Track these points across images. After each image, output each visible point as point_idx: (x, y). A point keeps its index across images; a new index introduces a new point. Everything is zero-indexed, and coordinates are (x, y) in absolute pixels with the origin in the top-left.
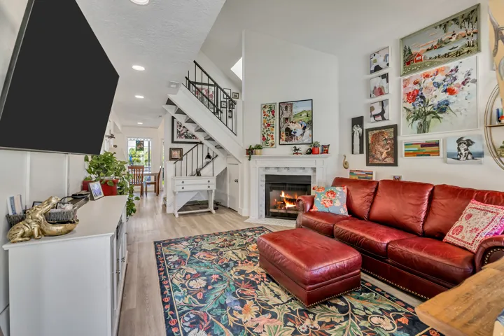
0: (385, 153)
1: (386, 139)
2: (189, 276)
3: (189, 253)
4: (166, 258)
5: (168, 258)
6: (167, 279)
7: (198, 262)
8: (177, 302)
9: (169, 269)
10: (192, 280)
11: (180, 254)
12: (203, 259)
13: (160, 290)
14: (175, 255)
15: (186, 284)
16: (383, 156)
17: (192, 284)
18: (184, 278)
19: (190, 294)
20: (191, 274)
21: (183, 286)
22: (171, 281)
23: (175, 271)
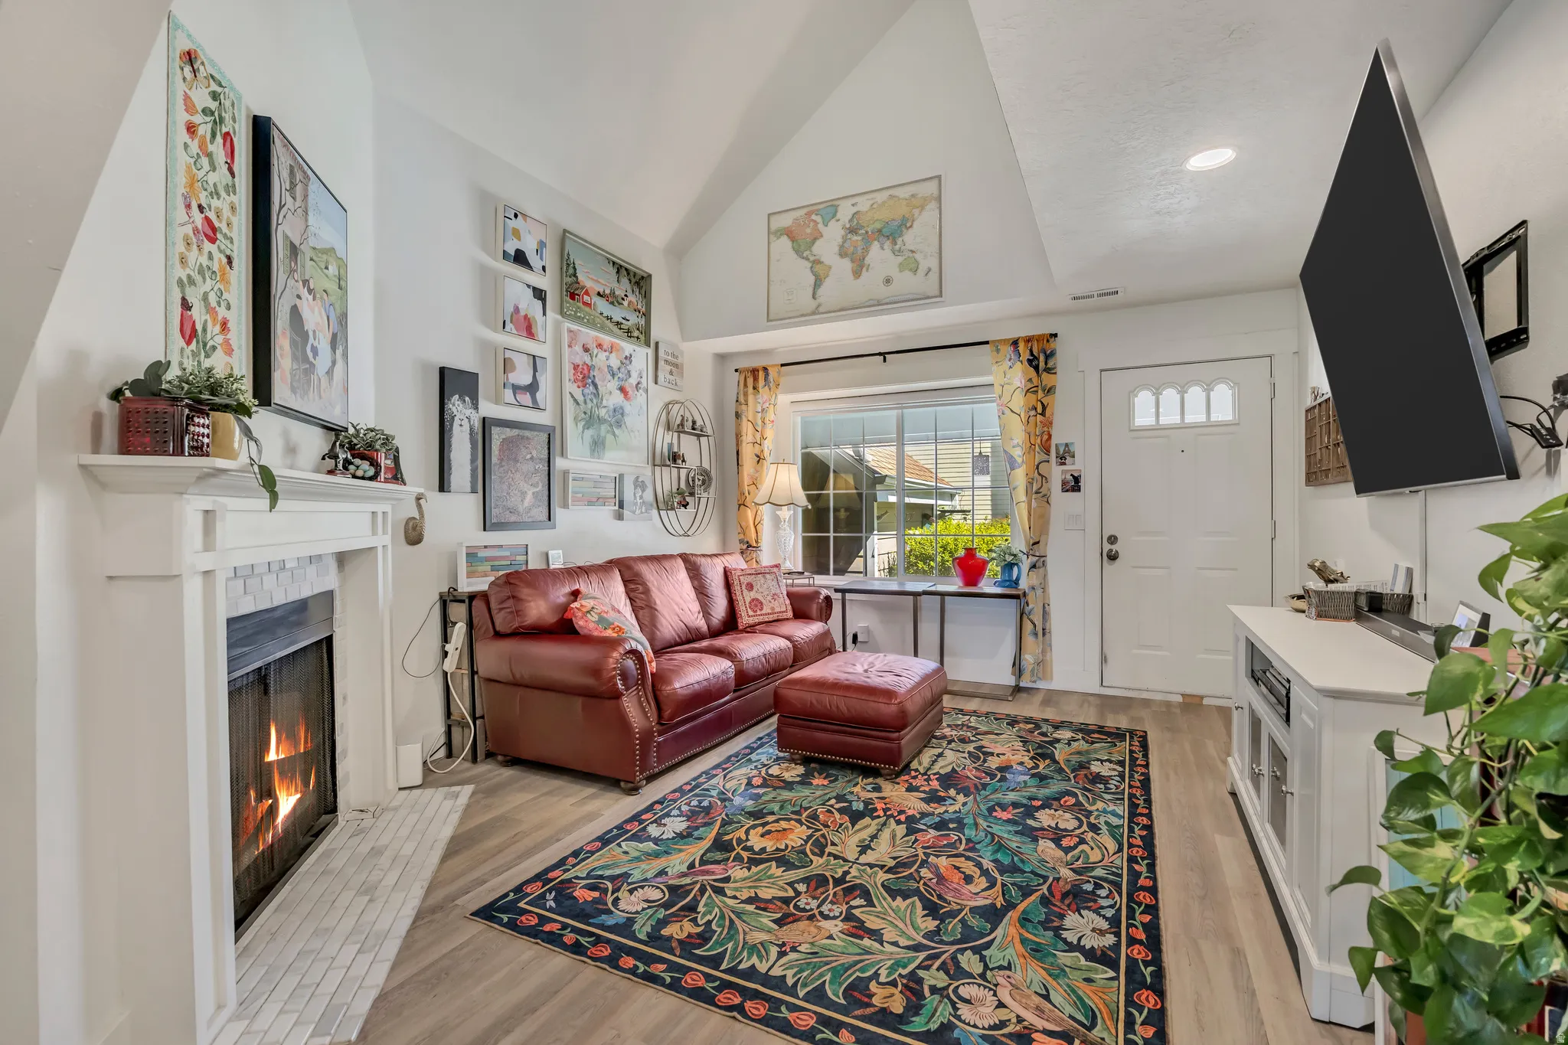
0: (530, 494)
1: (532, 458)
2: (1065, 842)
3: (1008, 929)
4: (1117, 947)
5: (1110, 940)
6: (1132, 860)
7: (1014, 869)
8: (1122, 809)
9: (1118, 886)
10: (1065, 830)
11: (1045, 937)
12: (985, 873)
13: (1157, 842)
14: (1071, 948)
15: (1085, 827)
16: (527, 503)
17: (1071, 824)
18: (1082, 841)
19: (1086, 810)
20: (1059, 846)
21: (1095, 828)
22: (1120, 850)
23: (1099, 872)
